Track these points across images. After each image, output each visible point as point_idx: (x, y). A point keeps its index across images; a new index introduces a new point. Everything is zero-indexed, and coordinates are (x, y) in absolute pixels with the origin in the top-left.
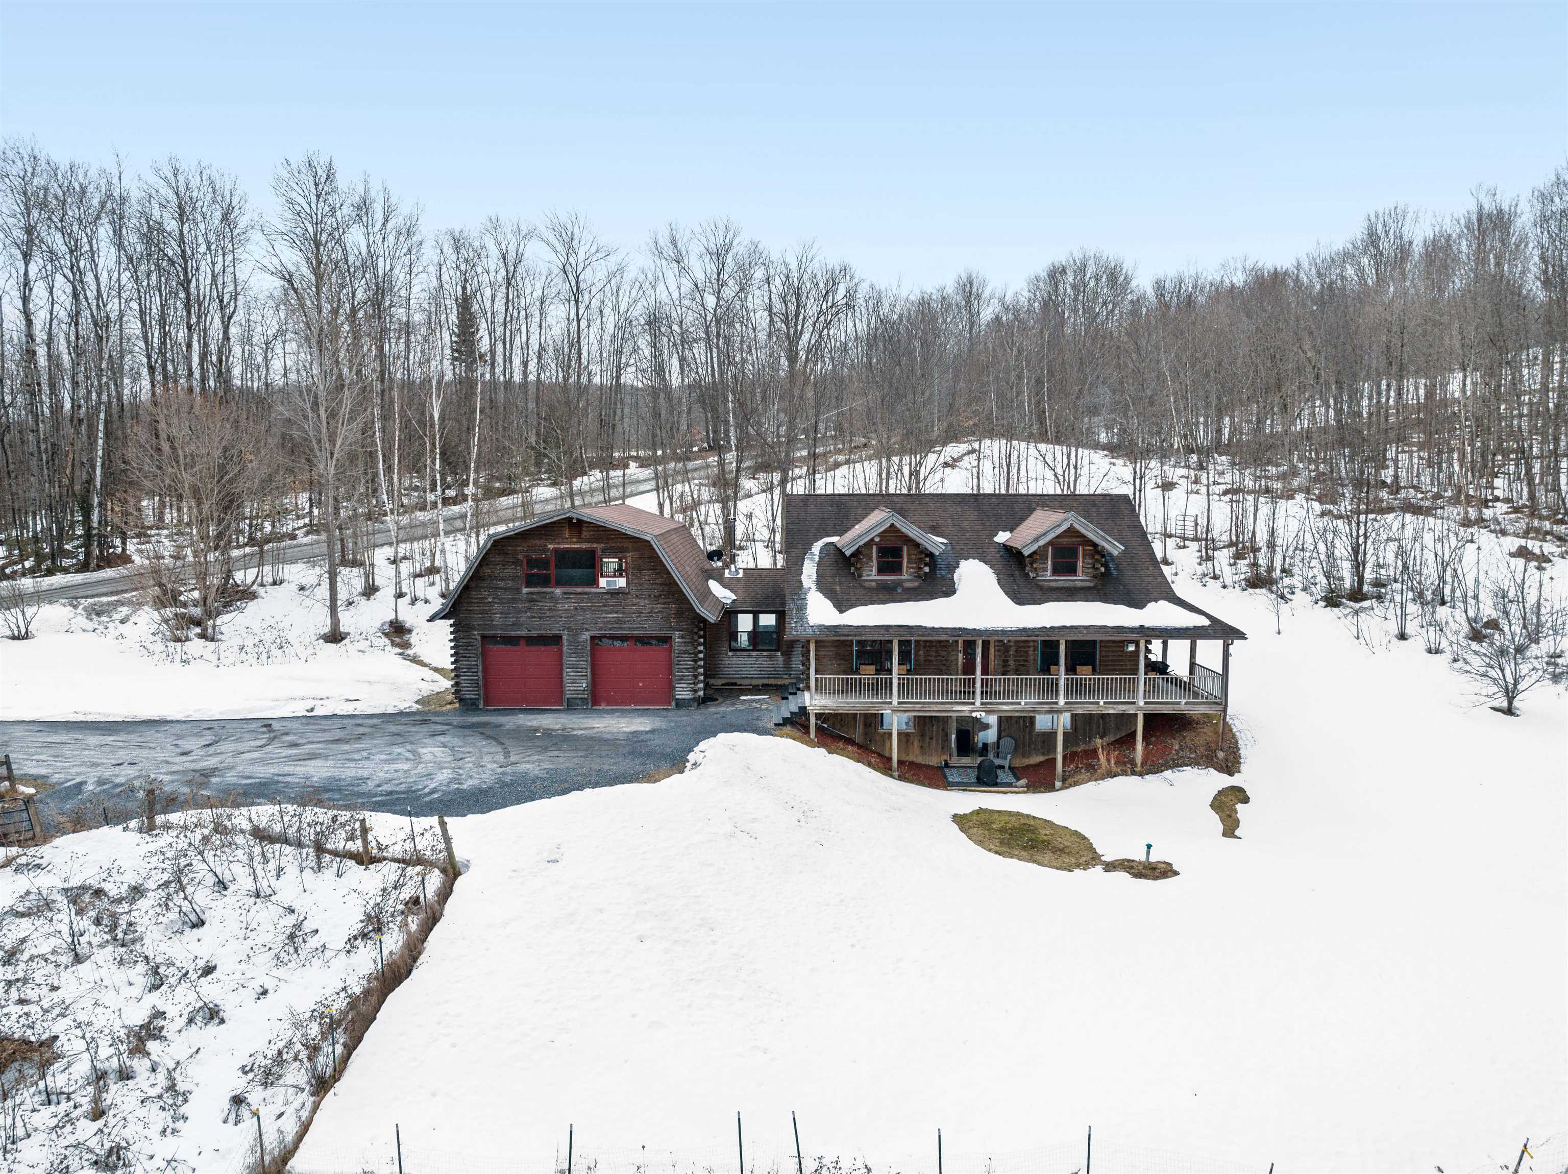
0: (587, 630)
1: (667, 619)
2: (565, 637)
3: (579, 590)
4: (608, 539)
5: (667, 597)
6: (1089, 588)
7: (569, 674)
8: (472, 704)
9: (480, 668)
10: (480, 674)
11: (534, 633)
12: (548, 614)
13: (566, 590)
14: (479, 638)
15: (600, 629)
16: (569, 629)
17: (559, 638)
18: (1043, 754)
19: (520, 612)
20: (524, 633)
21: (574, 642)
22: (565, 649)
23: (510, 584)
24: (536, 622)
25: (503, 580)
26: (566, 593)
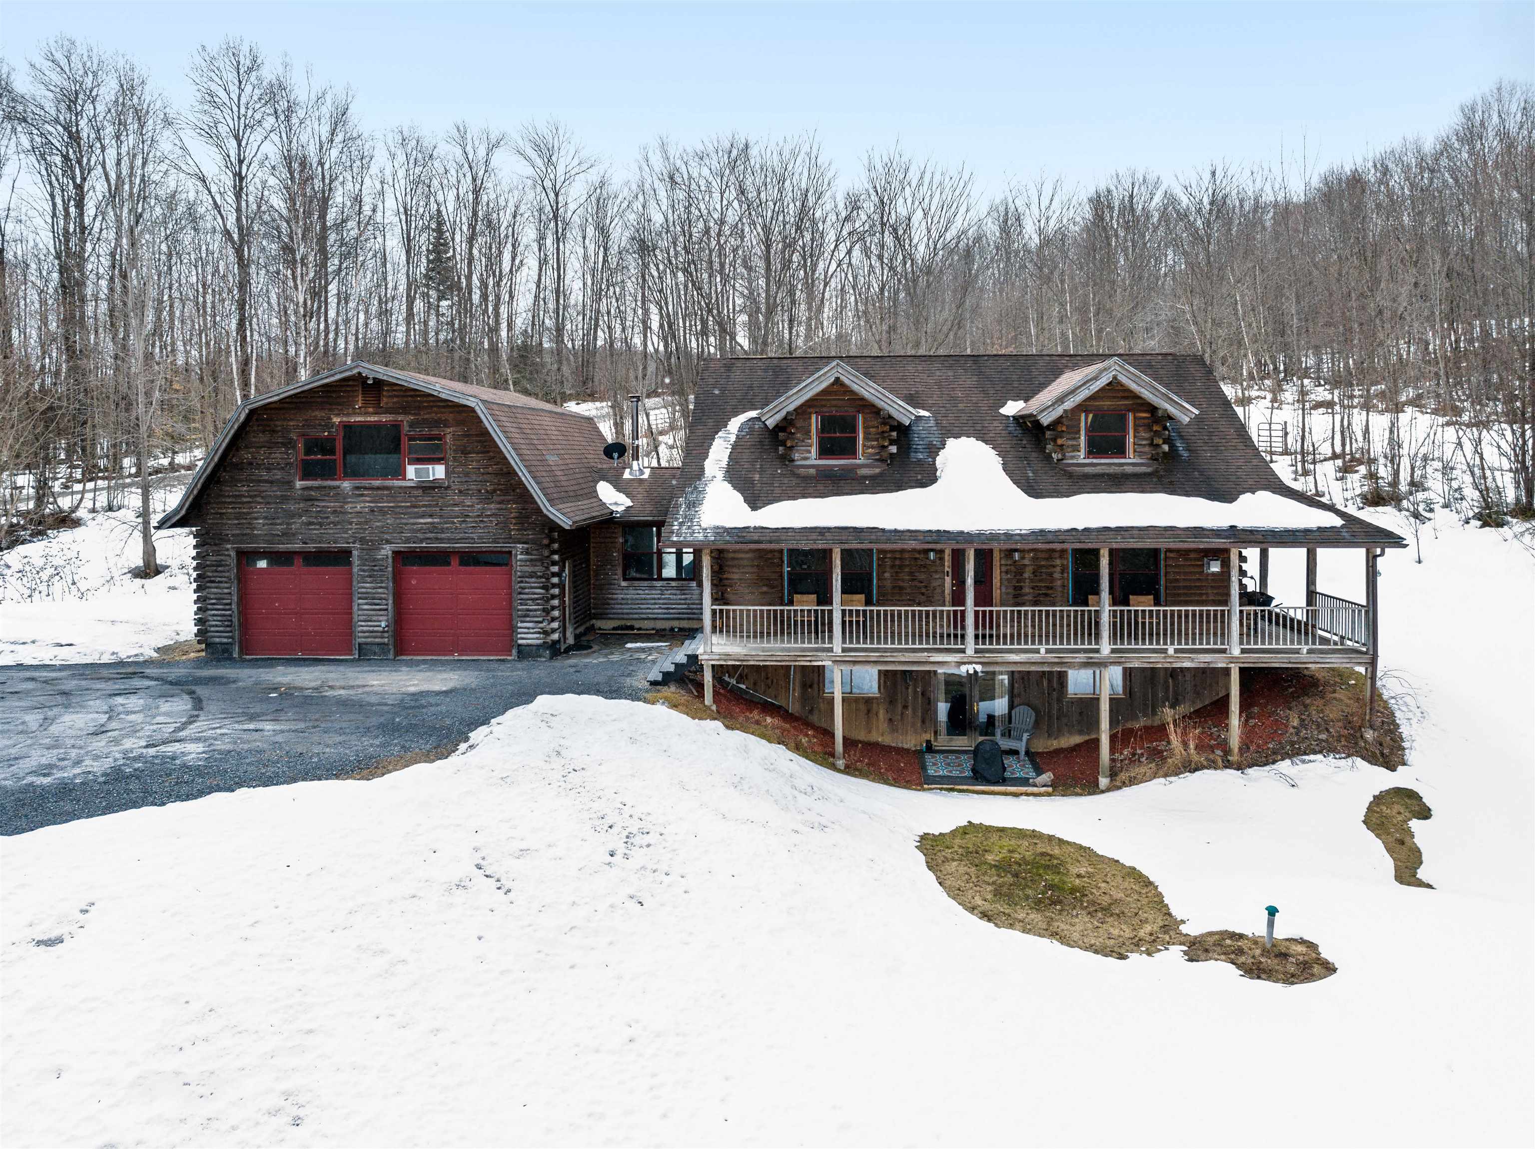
0: (388, 542)
1: (504, 525)
2: (355, 553)
3: (377, 483)
4: (419, 408)
5: (505, 492)
6: (1145, 475)
7: (361, 608)
8: (225, 651)
9: (235, 598)
10: (234, 606)
11: (312, 547)
12: (332, 518)
13: (357, 483)
14: (233, 554)
15: (408, 540)
16: (362, 540)
17: (348, 553)
18: (1081, 732)
19: (293, 516)
20: (297, 546)
21: (369, 559)
22: (355, 570)
23: (278, 475)
24: (315, 532)
25: (269, 470)
26: (358, 488)
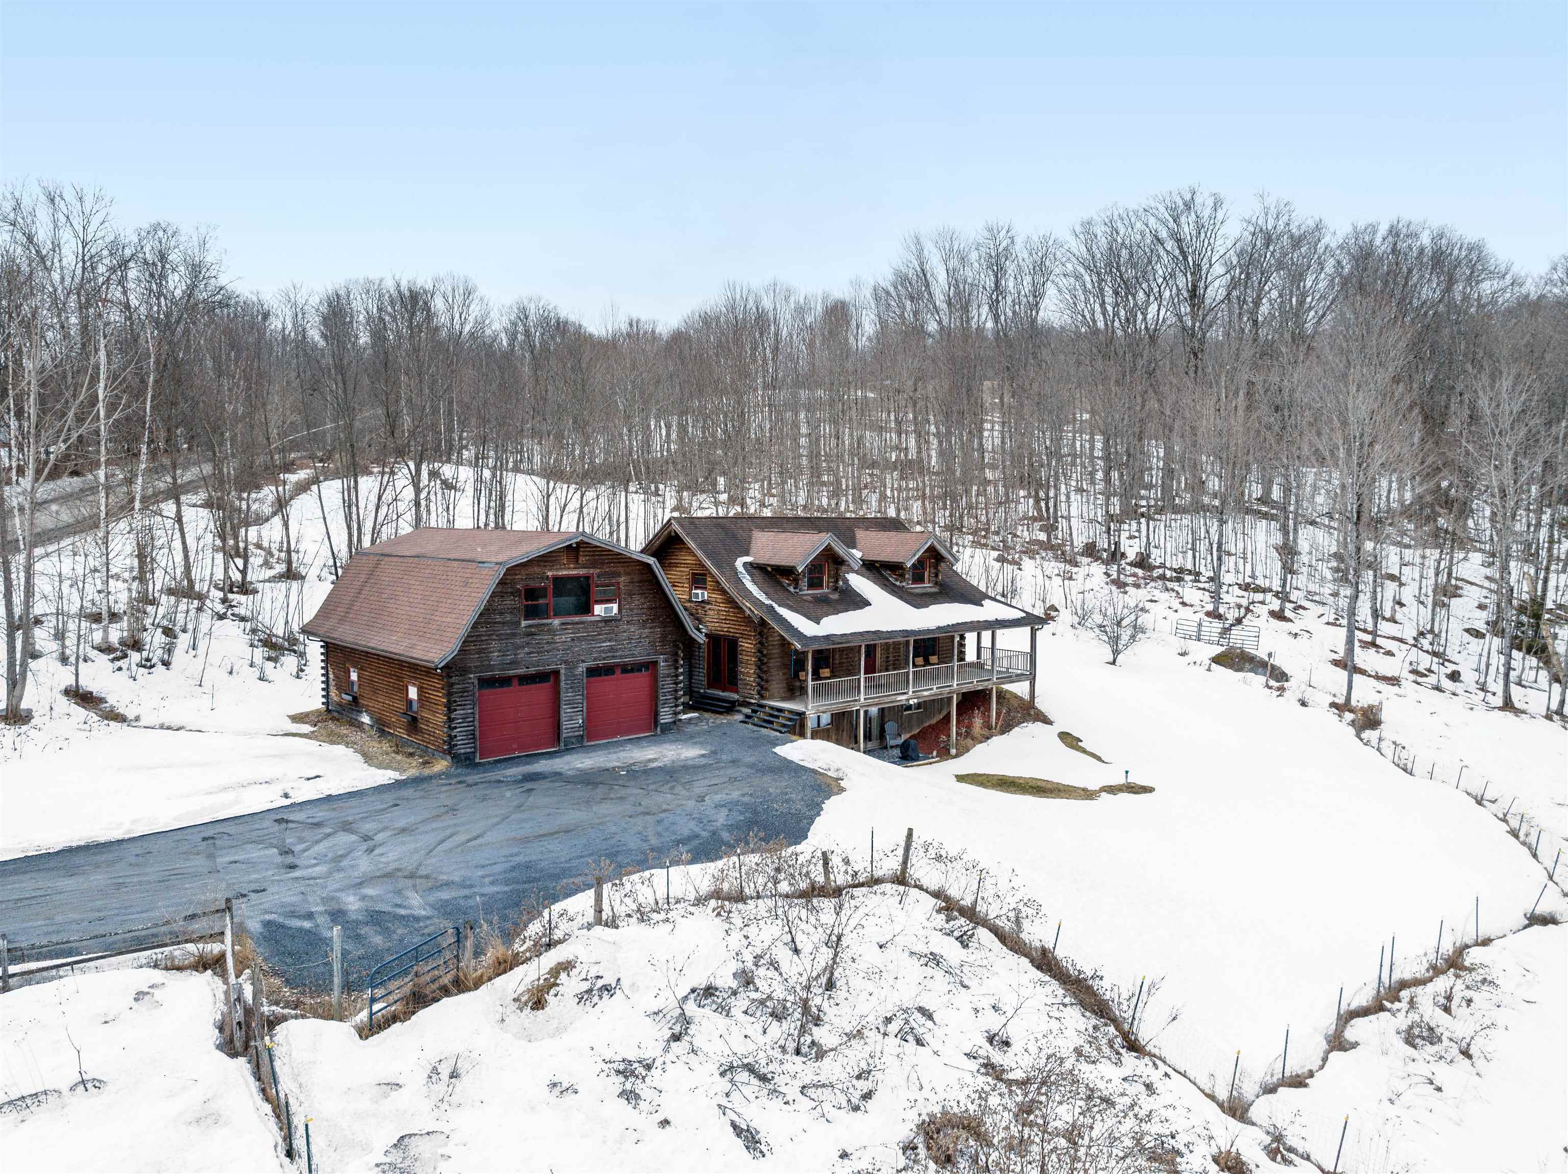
0: (583, 661)
1: (653, 644)
2: (562, 672)
3: (577, 619)
4: (603, 564)
5: (653, 621)
6: (936, 593)
7: (566, 711)
8: (467, 759)
9: (477, 717)
10: (477, 723)
11: (532, 670)
12: (546, 647)
13: (563, 620)
14: (476, 682)
15: (595, 660)
16: (566, 662)
17: (556, 673)
19: (518, 647)
20: (521, 671)
21: (571, 676)
22: (562, 684)
23: (508, 618)
24: (535, 658)
25: (501, 614)
26: (563, 624)
